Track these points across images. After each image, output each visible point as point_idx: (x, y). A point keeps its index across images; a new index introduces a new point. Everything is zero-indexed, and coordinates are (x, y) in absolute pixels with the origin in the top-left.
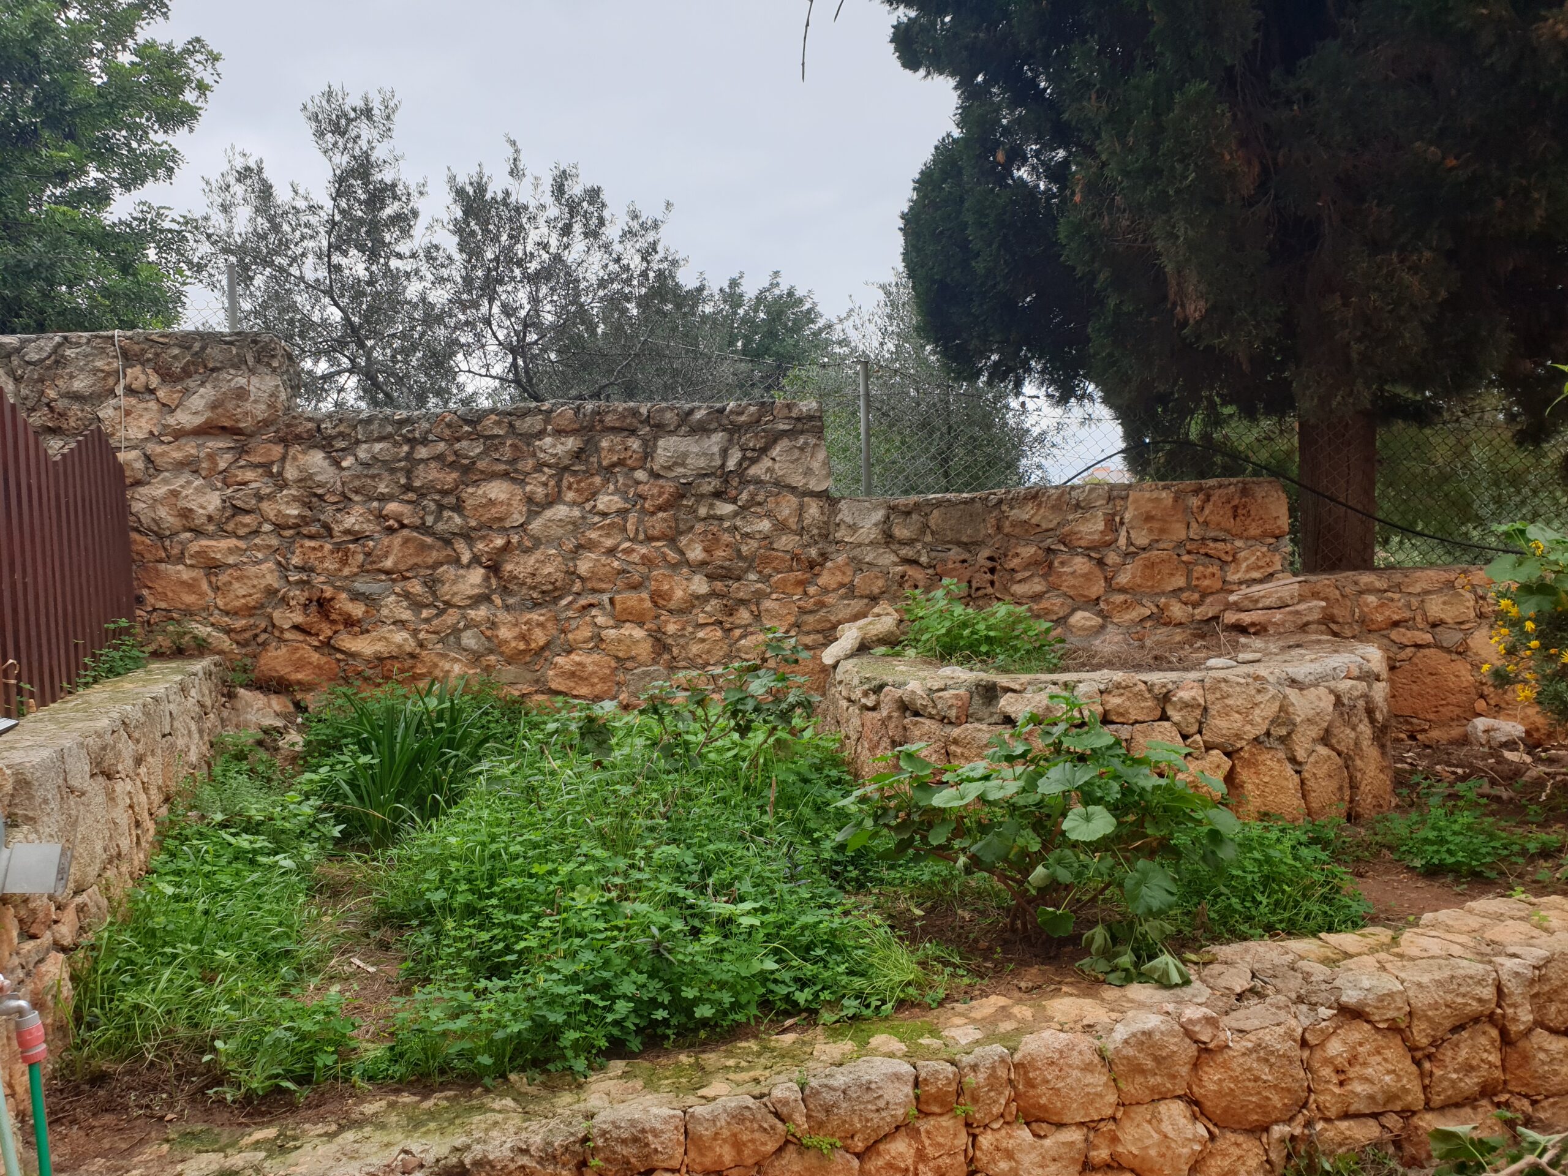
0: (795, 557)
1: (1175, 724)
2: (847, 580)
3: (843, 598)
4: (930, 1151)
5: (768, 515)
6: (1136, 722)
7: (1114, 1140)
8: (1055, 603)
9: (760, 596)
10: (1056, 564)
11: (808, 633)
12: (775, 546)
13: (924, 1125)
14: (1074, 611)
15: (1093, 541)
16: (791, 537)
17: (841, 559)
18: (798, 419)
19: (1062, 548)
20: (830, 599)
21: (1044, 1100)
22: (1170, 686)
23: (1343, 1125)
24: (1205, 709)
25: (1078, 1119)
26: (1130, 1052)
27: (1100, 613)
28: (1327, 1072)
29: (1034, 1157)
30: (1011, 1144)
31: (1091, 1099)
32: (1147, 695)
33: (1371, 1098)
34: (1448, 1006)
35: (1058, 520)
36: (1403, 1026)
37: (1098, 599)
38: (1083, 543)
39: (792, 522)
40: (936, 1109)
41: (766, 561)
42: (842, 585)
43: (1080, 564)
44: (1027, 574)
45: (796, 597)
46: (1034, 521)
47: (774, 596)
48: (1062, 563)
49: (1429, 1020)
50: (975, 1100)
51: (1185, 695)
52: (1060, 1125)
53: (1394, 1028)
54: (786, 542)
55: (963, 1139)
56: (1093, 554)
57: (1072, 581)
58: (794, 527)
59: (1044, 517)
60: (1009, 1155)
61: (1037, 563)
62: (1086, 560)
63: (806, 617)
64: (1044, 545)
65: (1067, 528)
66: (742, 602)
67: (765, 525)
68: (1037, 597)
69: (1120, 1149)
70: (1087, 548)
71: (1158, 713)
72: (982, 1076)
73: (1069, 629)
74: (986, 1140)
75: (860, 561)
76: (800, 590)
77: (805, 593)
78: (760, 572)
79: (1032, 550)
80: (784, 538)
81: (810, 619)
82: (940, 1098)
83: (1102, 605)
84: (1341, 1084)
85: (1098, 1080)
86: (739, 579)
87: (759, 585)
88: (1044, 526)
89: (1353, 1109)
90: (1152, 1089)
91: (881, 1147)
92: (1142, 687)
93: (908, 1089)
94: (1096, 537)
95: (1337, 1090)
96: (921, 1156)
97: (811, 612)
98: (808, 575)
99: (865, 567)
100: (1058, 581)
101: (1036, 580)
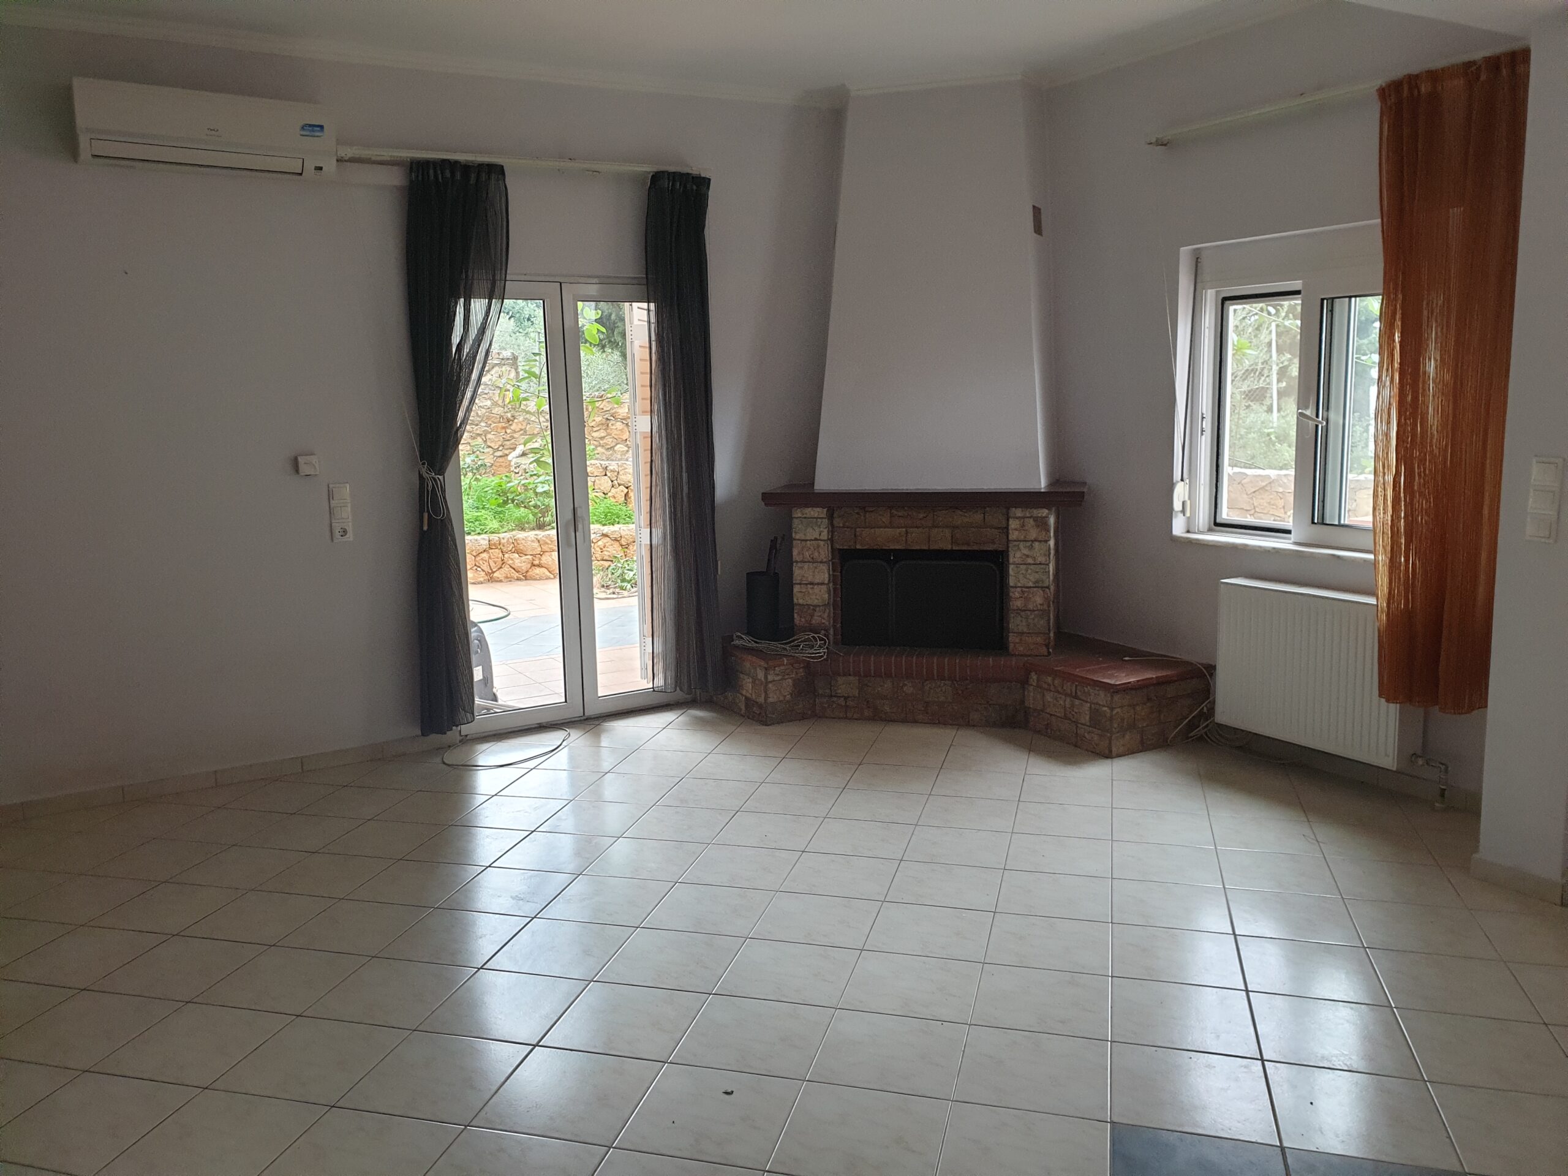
0: (502, 417)
1: (609, 477)
2: (523, 428)
3: (521, 435)
4: (492, 557)
5: (490, 399)
6: (597, 476)
7: (540, 559)
8: (609, 441)
9: (486, 433)
10: (610, 425)
11: (507, 449)
12: (493, 412)
13: (490, 551)
14: (617, 444)
15: (624, 416)
16: (500, 408)
17: (521, 419)
18: (502, 359)
19: (612, 418)
20: (516, 435)
21: (521, 548)
22: (607, 465)
23: (602, 562)
24: (618, 472)
25: (531, 553)
26: (544, 539)
27: (627, 446)
28: (598, 549)
29: (519, 561)
30: (512, 557)
31: (534, 549)
32: (600, 467)
33: (609, 556)
34: (631, 535)
35: (611, 407)
36: (618, 539)
37: (626, 440)
38: (620, 417)
39: (500, 402)
40: (494, 547)
41: (488, 418)
42: (521, 430)
43: (619, 425)
44: (598, 428)
45: (502, 434)
46: (600, 407)
47: (492, 433)
48: (612, 425)
49: (626, 538)
50: (504, 546)
51: (611, 468)
52: (526, 555)
53: (616, 540)
54: (497, 410)
55: (501, 555)
56: (624, 422)
57: (616, 432)
58: (501, 405)
59: (605, 406)
60: (512, 559)
61: (602, 424)
62: (621, 423)
63: (506, 442)
64: (605, 417)
65: (614, 410)
66: (479, 435)
67: (488, 403)
68: (602, 438)
69: (541, 562)
70: (621, 419)
71: (604, 474)
72: (505, 541)
73: (615, 451)
74: (506, 556)
75: (529, 420)
76: (504, 431)
77: (506, 432)
78: (486, 423)
79: (600, 418)
80: (497, 409)
81: (508, 443)
82: (495, 544)
83: (628, 442)
84: (602, 552)
85: (536, 545)
86: (477, 425)
87: (486, 428)
88: (605, 409)
89: (604, 558)
90: (550, 548)
91: (480, 555)
92: (599, 465)
93: (487, 542)
94: (625, 415)
95: (600, 553)
96: (490, 558)
97: (508, 440)
98: (507, 425)
99: (531, 423)
100: (611, 432)
101: (602, 431)
